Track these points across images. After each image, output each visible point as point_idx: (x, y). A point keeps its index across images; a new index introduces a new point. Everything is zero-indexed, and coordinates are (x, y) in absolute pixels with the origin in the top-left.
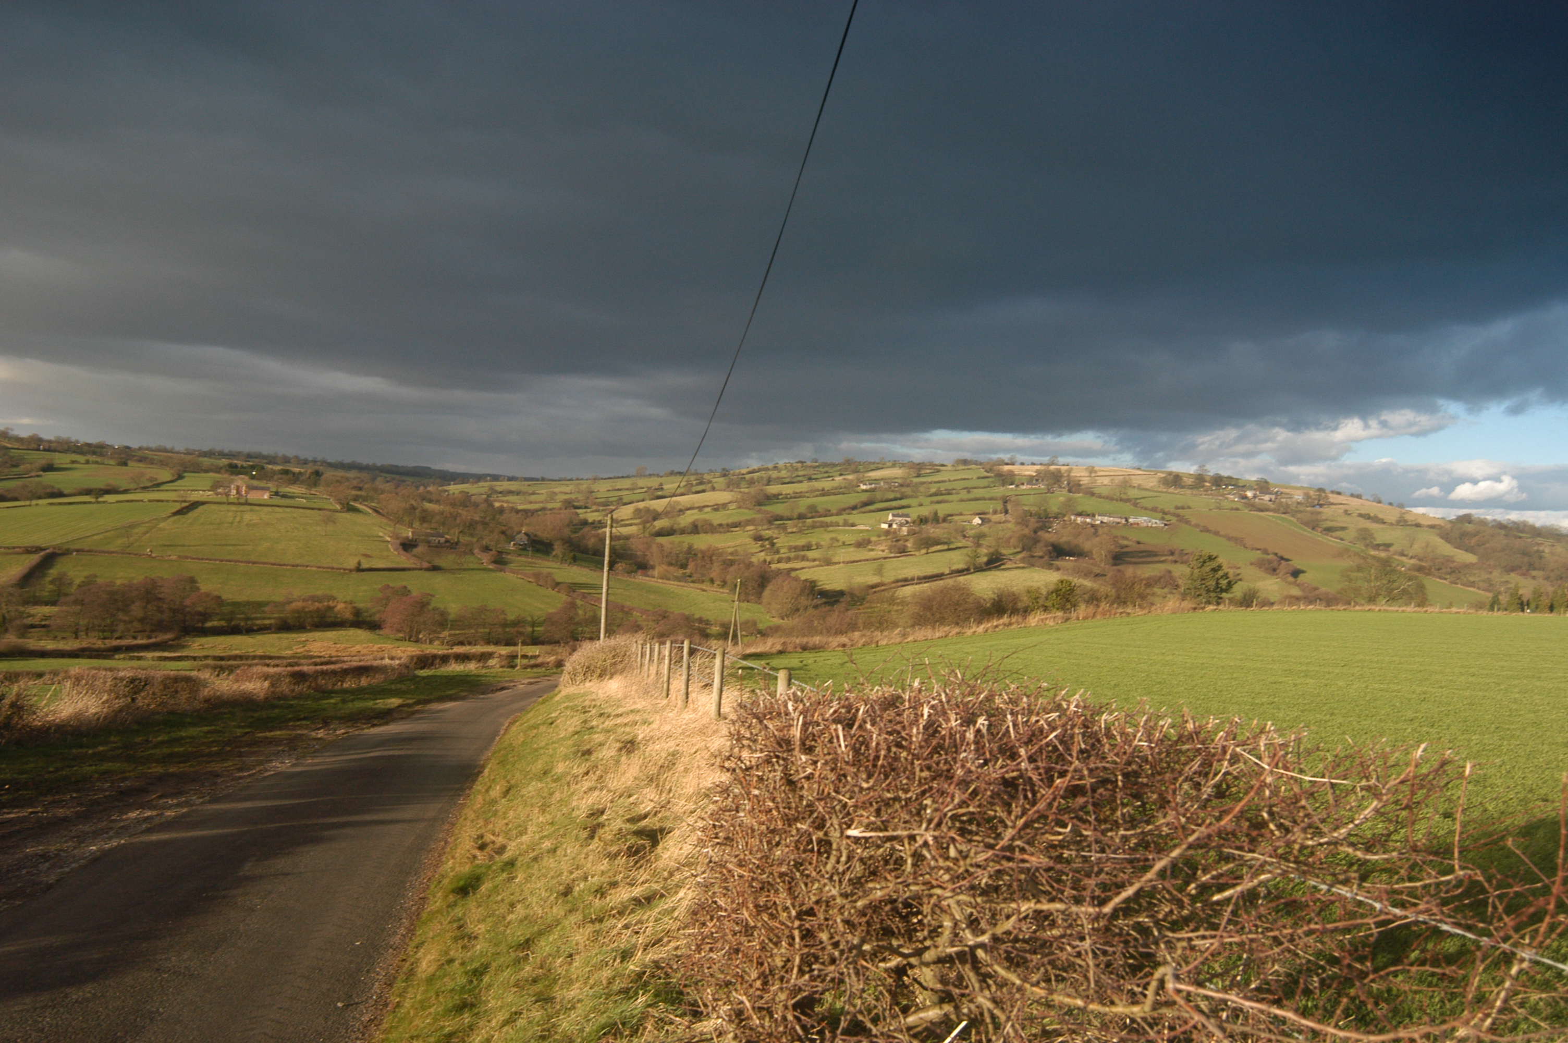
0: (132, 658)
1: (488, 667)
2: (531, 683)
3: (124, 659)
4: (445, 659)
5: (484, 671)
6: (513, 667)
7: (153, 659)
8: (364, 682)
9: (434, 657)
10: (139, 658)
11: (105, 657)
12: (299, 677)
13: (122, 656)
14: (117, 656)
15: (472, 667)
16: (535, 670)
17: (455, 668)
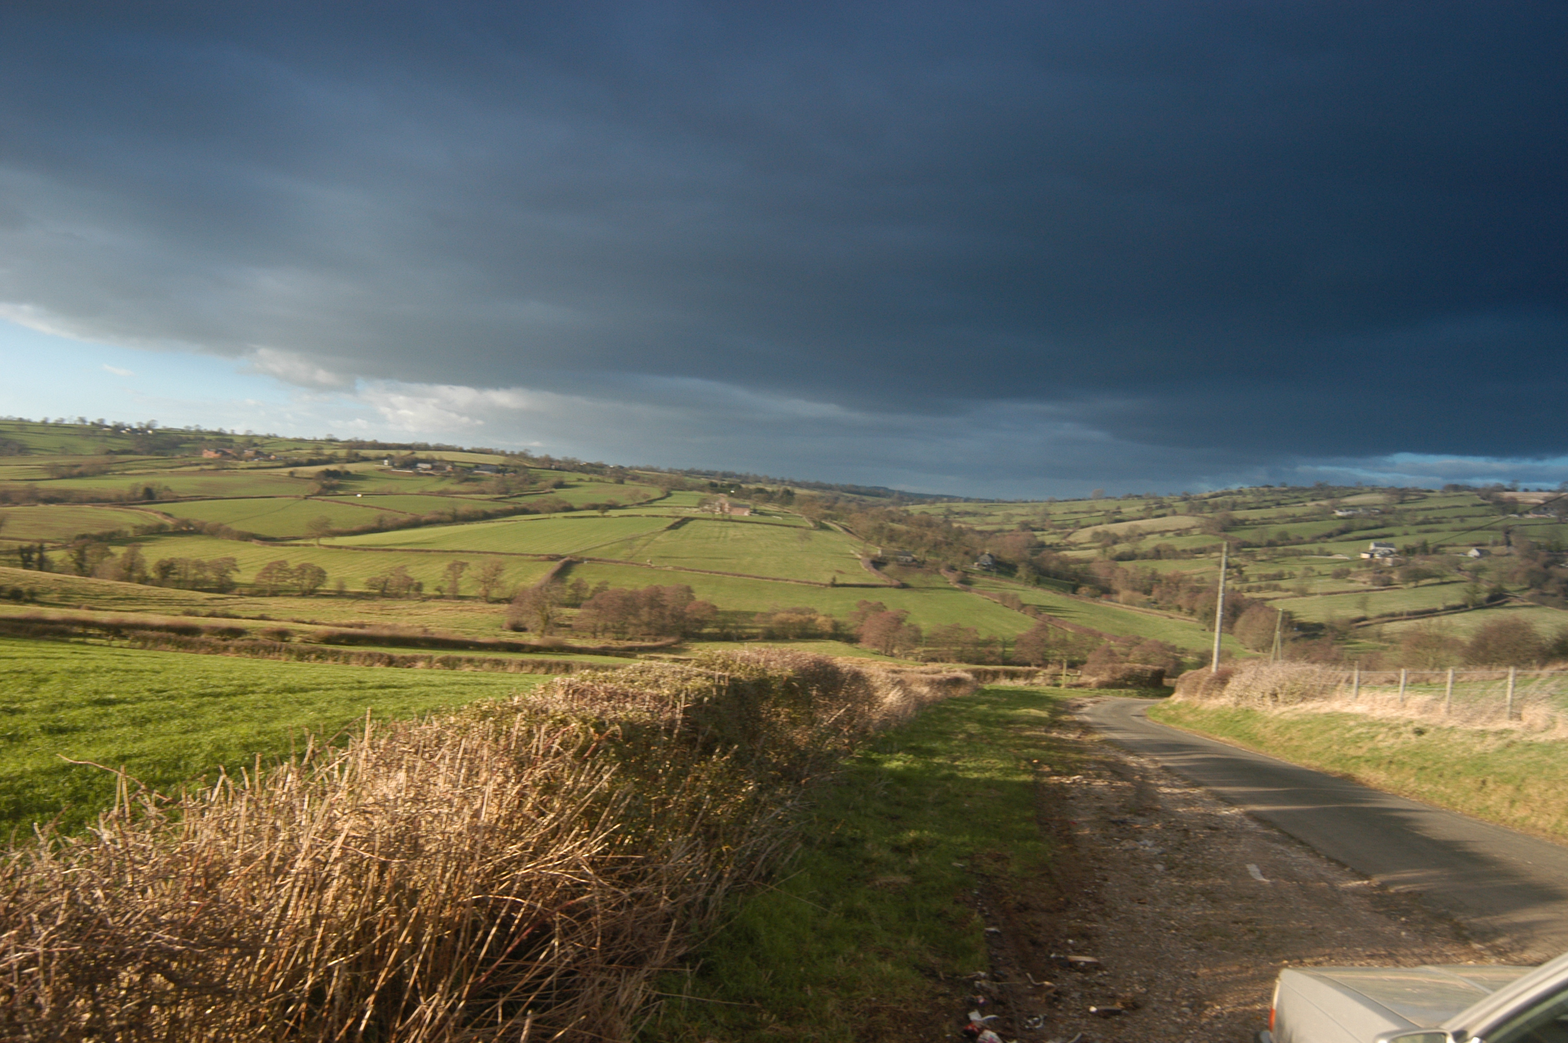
0: (651, 658)
4: (995, 675)
5: (1034, 688)
11: (629, 657)
13: (643, 656)
14: (639, 656)
15: (1020, 684)
16: (1079, 690)
17: (1005, 684)
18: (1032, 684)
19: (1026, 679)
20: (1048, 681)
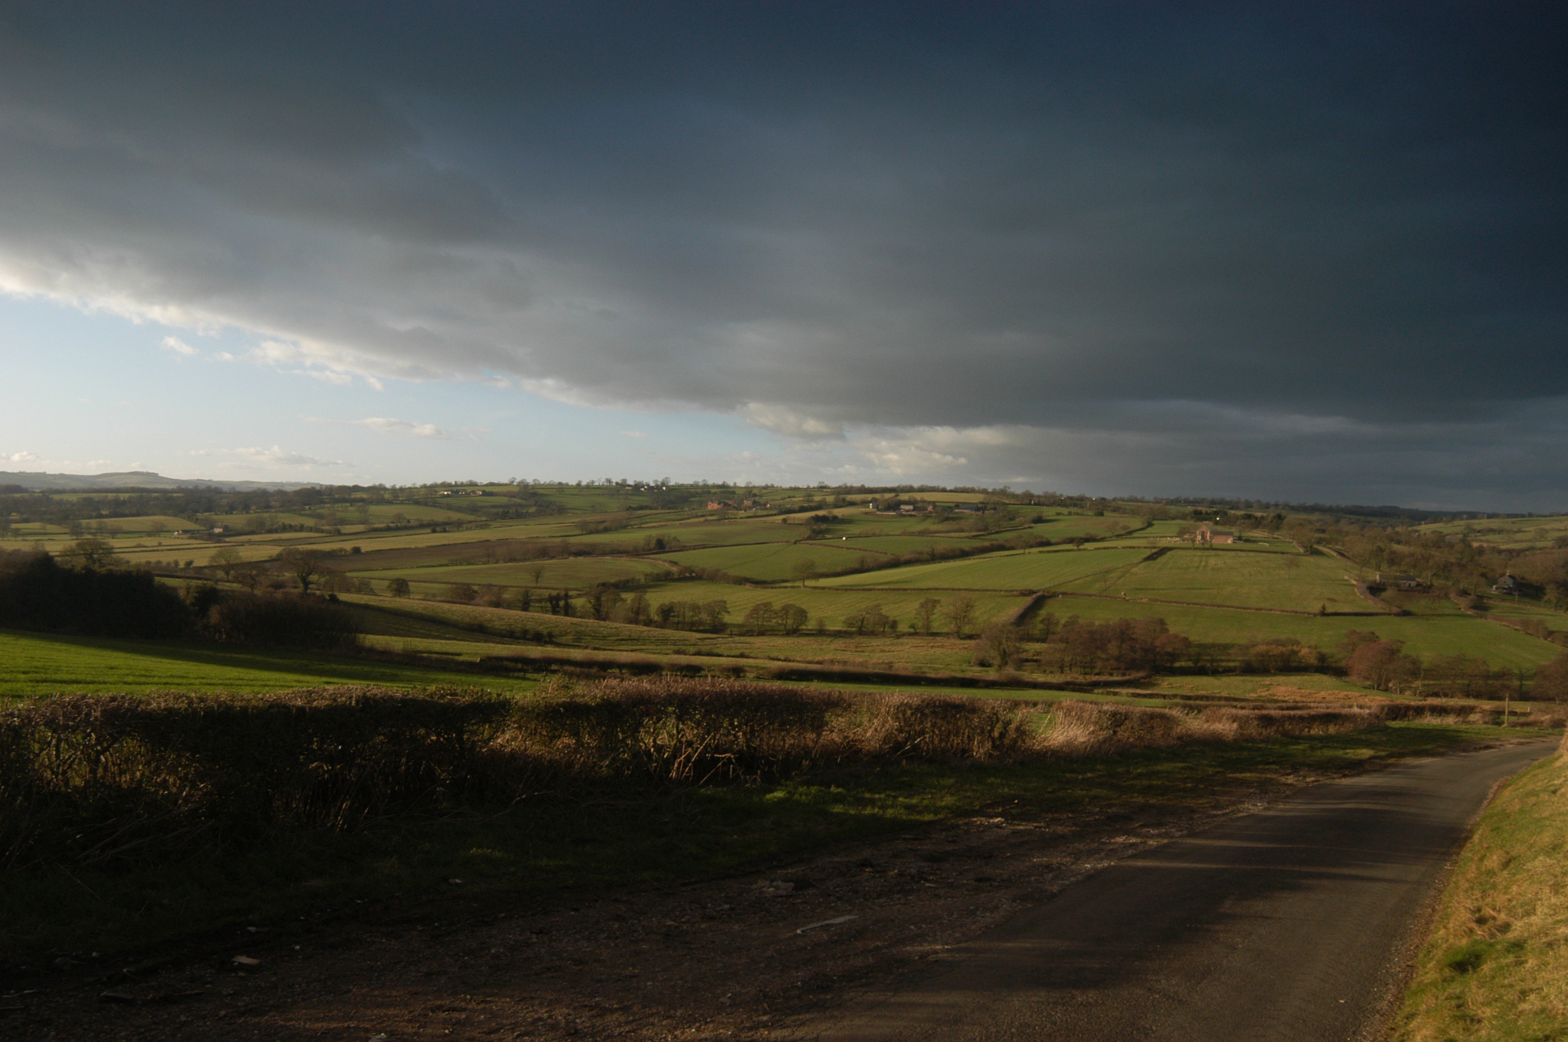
0: (1108, 693)
1: (1469, 723)
2: (1522, 744)
3: (1102, 694)
4: (1419, 711)
5: (1464, 727)
6: (1500, 724)
7: (1127, 695)
8: (1332, 729)
9: (1408, 708)
10: (1115, 694)
11: (1085, 691)
12: (1267, 721)
13: (1100, 691)
14: (1096, 691)
15: (1450, 721)
16: (1526, 729)
17: (1430, 721)
18: (1463, 722)
19: (1459, 715)
20: (1487, 719)
